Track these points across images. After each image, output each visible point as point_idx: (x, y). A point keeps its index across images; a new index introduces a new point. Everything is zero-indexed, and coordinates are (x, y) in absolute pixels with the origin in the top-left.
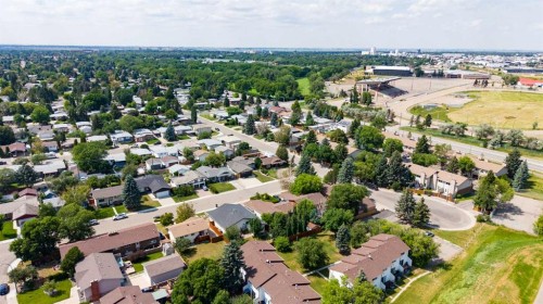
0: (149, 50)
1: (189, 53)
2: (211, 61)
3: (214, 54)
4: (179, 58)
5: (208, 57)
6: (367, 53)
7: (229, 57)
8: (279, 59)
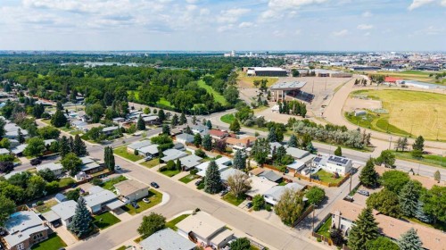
0: (24, 54)
1: (68, 57)
2: (94, 65)
3: (94, 57)
4: (57, 62)
5: (88, 60)
6: (229, 55)
7: (109, 60)
8: (160, 62)
